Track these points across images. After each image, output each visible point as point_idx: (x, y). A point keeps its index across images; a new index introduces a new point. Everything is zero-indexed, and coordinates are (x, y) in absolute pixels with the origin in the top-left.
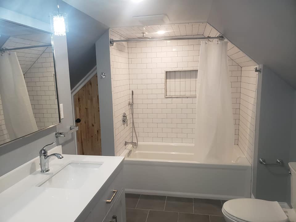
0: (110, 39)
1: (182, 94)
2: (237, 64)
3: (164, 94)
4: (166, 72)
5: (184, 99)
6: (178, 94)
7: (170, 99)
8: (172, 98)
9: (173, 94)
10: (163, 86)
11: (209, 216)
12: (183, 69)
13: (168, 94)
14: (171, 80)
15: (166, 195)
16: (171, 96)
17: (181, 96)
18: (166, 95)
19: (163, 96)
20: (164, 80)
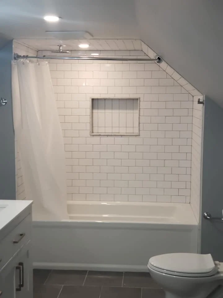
0: (13, 54)
1: (116, 131)
2: (187, 92)
3: (89, 131)
4: (93, 100)
5: (116, 138)
6: (109, 131)
7: (98, 138)
8: (100, 136)
9: (102, 131)
10: (88, 119)
11: (140, 289)
12: (116, 96)
13: (95, 130)
14: (100, 111)
15: (87, 270)
16: (99, 134)
17: (113, 134)
18: (93, 132)
19: (88, 133)
20: (89, 111)
